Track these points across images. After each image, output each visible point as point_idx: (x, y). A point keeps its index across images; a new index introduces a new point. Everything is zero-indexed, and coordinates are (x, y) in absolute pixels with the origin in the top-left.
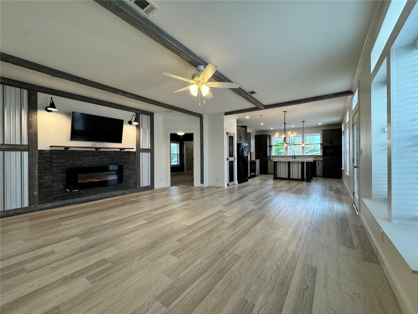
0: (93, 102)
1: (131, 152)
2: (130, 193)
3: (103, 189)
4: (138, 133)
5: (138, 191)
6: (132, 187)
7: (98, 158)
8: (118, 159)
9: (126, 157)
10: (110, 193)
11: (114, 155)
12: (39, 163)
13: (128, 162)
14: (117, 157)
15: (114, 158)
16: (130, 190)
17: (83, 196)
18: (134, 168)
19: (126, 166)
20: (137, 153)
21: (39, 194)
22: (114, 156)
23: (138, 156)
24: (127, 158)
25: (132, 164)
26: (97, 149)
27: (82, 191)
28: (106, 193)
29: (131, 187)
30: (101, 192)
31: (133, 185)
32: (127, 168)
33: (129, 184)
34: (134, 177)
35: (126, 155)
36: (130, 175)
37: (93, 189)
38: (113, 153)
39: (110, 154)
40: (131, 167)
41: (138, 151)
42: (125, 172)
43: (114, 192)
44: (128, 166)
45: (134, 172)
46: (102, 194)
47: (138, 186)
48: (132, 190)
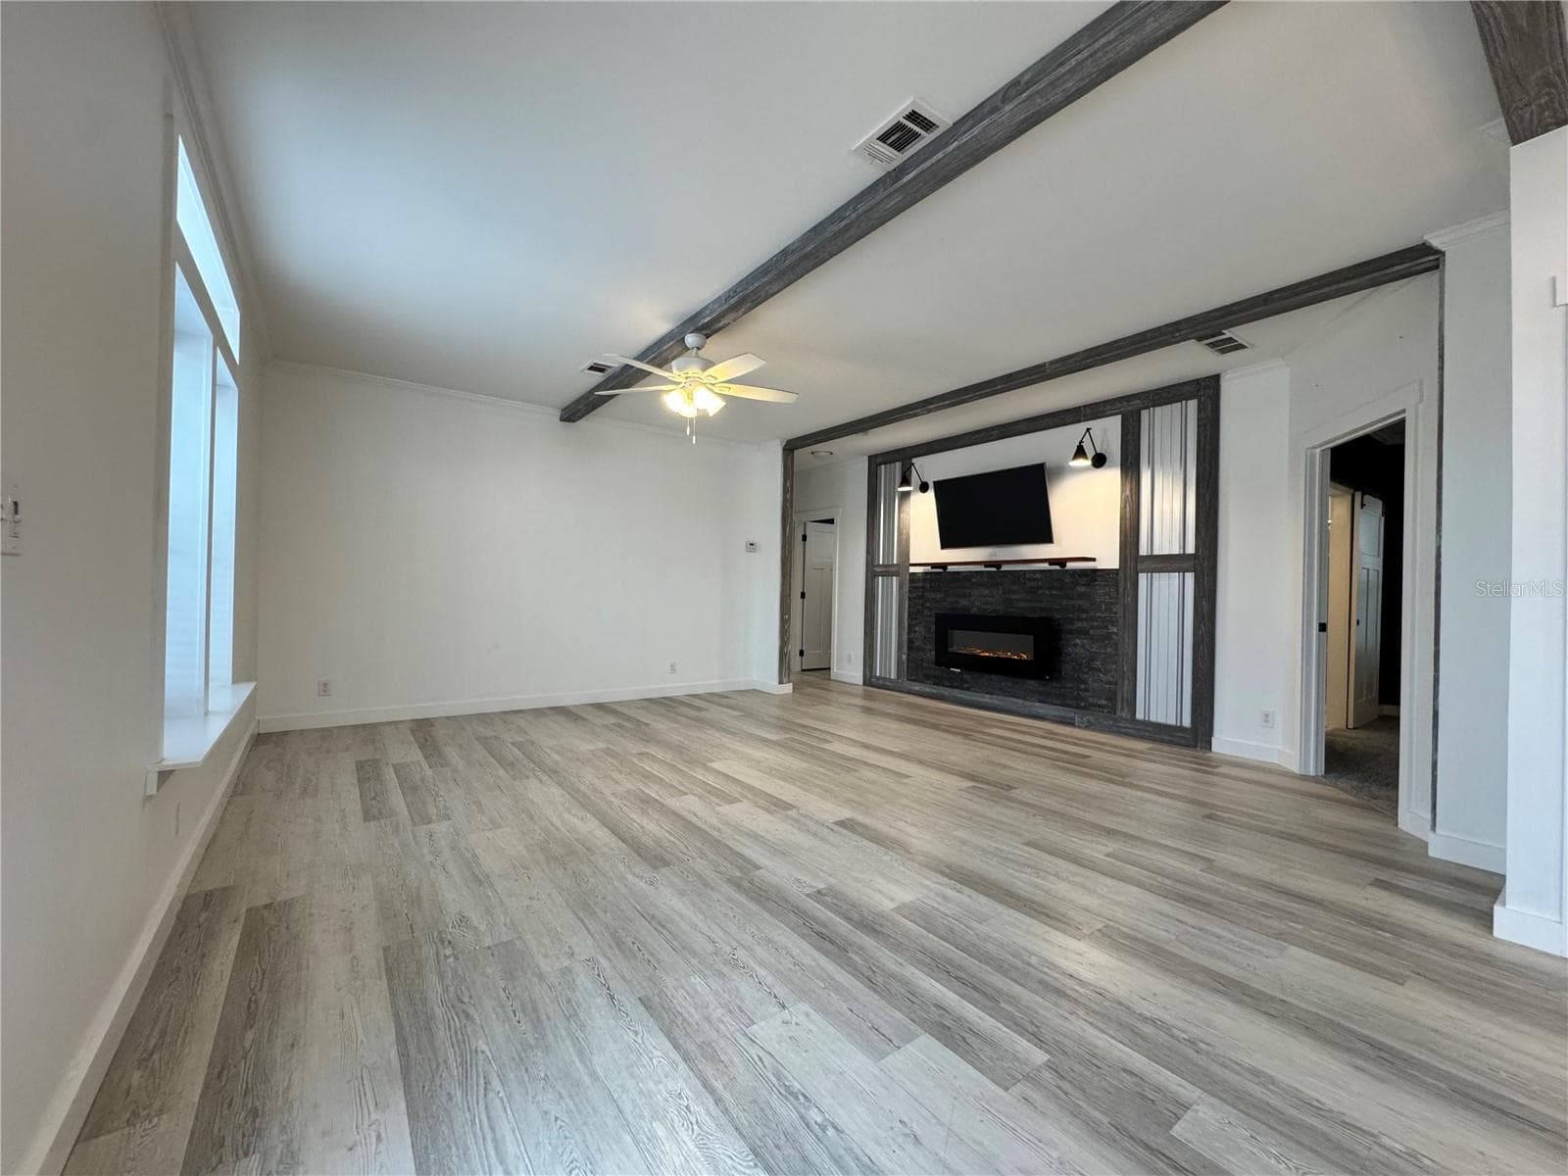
0: (992, 435)
1: (1098, 573)
2: (1089, 726)
3: (1009, 684)
4: (1128, 493)
5: (1124, 730)
6: (1100, 706)
7: (1000, 592)
8: (1052, 595)
9: (1081, 589)
10: (1027, 703)
11: (1040, 583)
12: (909, 598)
13: (1085, 611)
14: (1049, 589)
15: (1040, 592)
16: (1091, 718)
17: (968, 689)
18: (1108, 636)
19: (1080, 624)
20: (1121, 574)
21: (908, 659)
22: (1041, 588)
23: (1125, 588)
24: (1081, 596)
25: (1100, 617)
26: (998, 564)
27: (967, 677)
28: (1015, 700)
29: (1094, 705)
30: (1004, 692)
31: (1104, 702)
32: (1083, 633)
33: (1086, 690)
34: (1110, 671)
35: (1078, 584)
36: (1093, 659)
37: (987, 676)
38: (1038, 576)
39: (1030, 580)
40: (1099, 628)
41: (1126, 567)
42: (1076, 645)
43: (1037, 704)
44: (1085, 624)
45: (1109, 650)
46: (1005, 698)
47: (1122, 709)
48: (1097, 719)
